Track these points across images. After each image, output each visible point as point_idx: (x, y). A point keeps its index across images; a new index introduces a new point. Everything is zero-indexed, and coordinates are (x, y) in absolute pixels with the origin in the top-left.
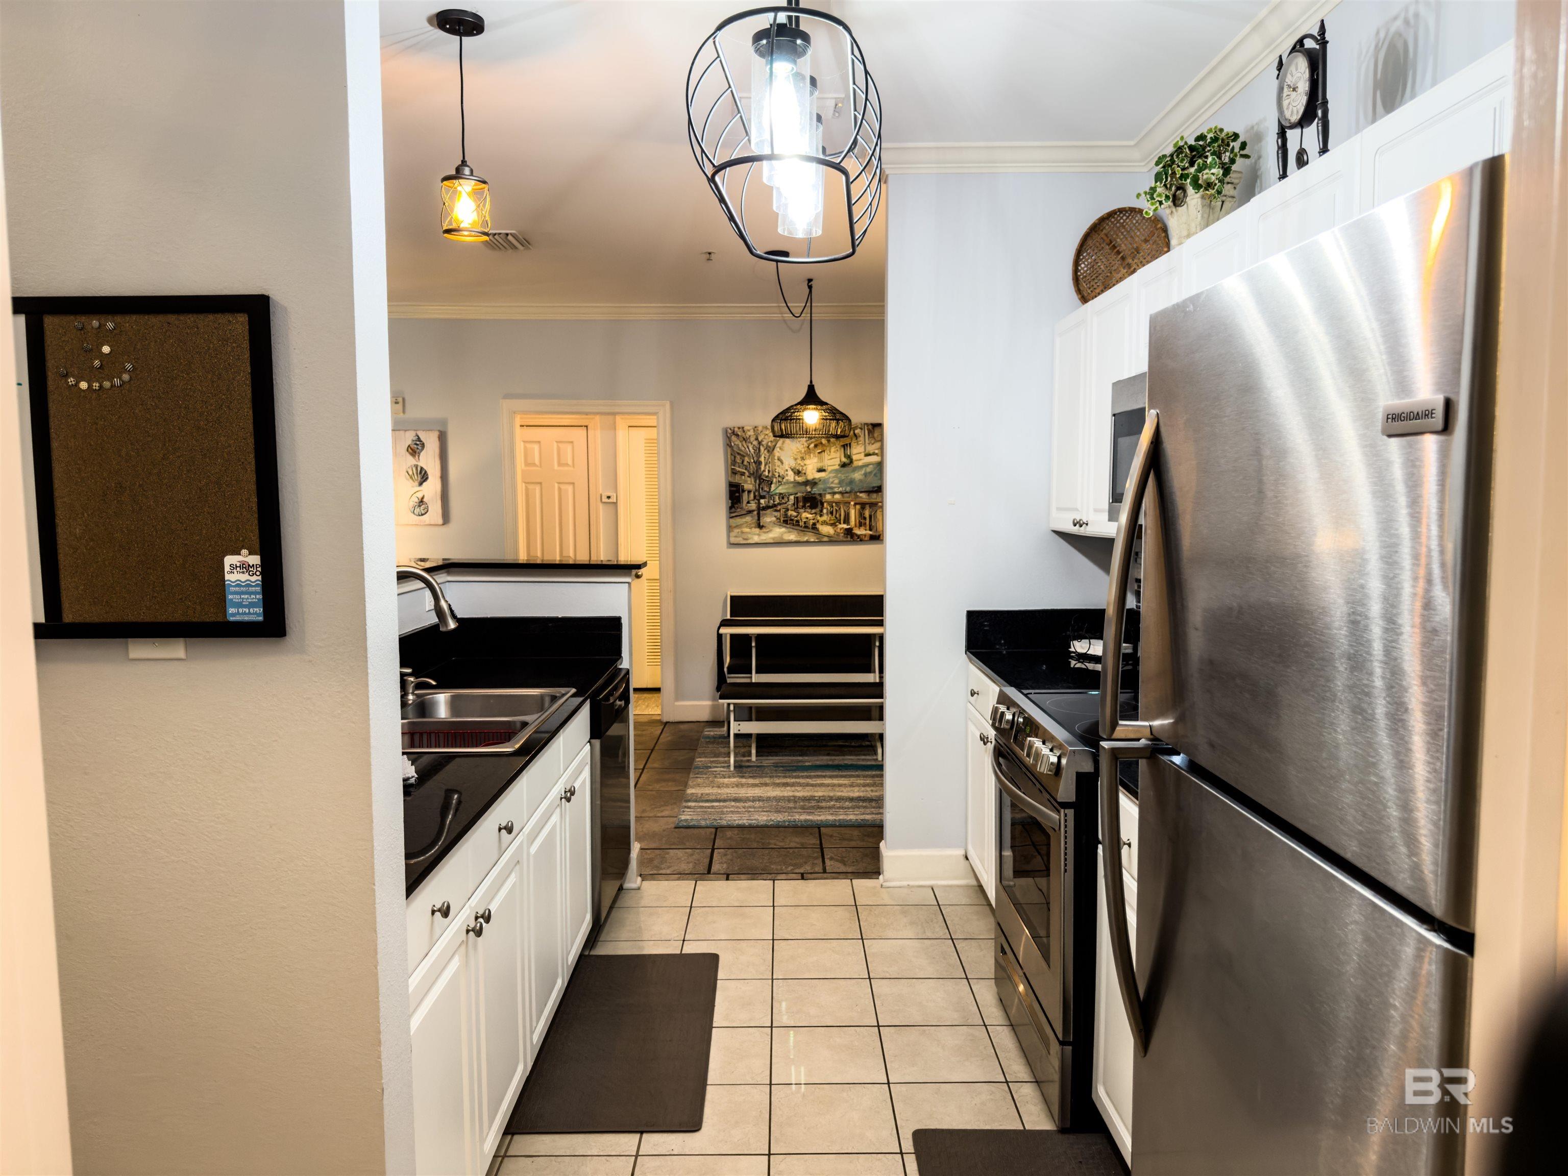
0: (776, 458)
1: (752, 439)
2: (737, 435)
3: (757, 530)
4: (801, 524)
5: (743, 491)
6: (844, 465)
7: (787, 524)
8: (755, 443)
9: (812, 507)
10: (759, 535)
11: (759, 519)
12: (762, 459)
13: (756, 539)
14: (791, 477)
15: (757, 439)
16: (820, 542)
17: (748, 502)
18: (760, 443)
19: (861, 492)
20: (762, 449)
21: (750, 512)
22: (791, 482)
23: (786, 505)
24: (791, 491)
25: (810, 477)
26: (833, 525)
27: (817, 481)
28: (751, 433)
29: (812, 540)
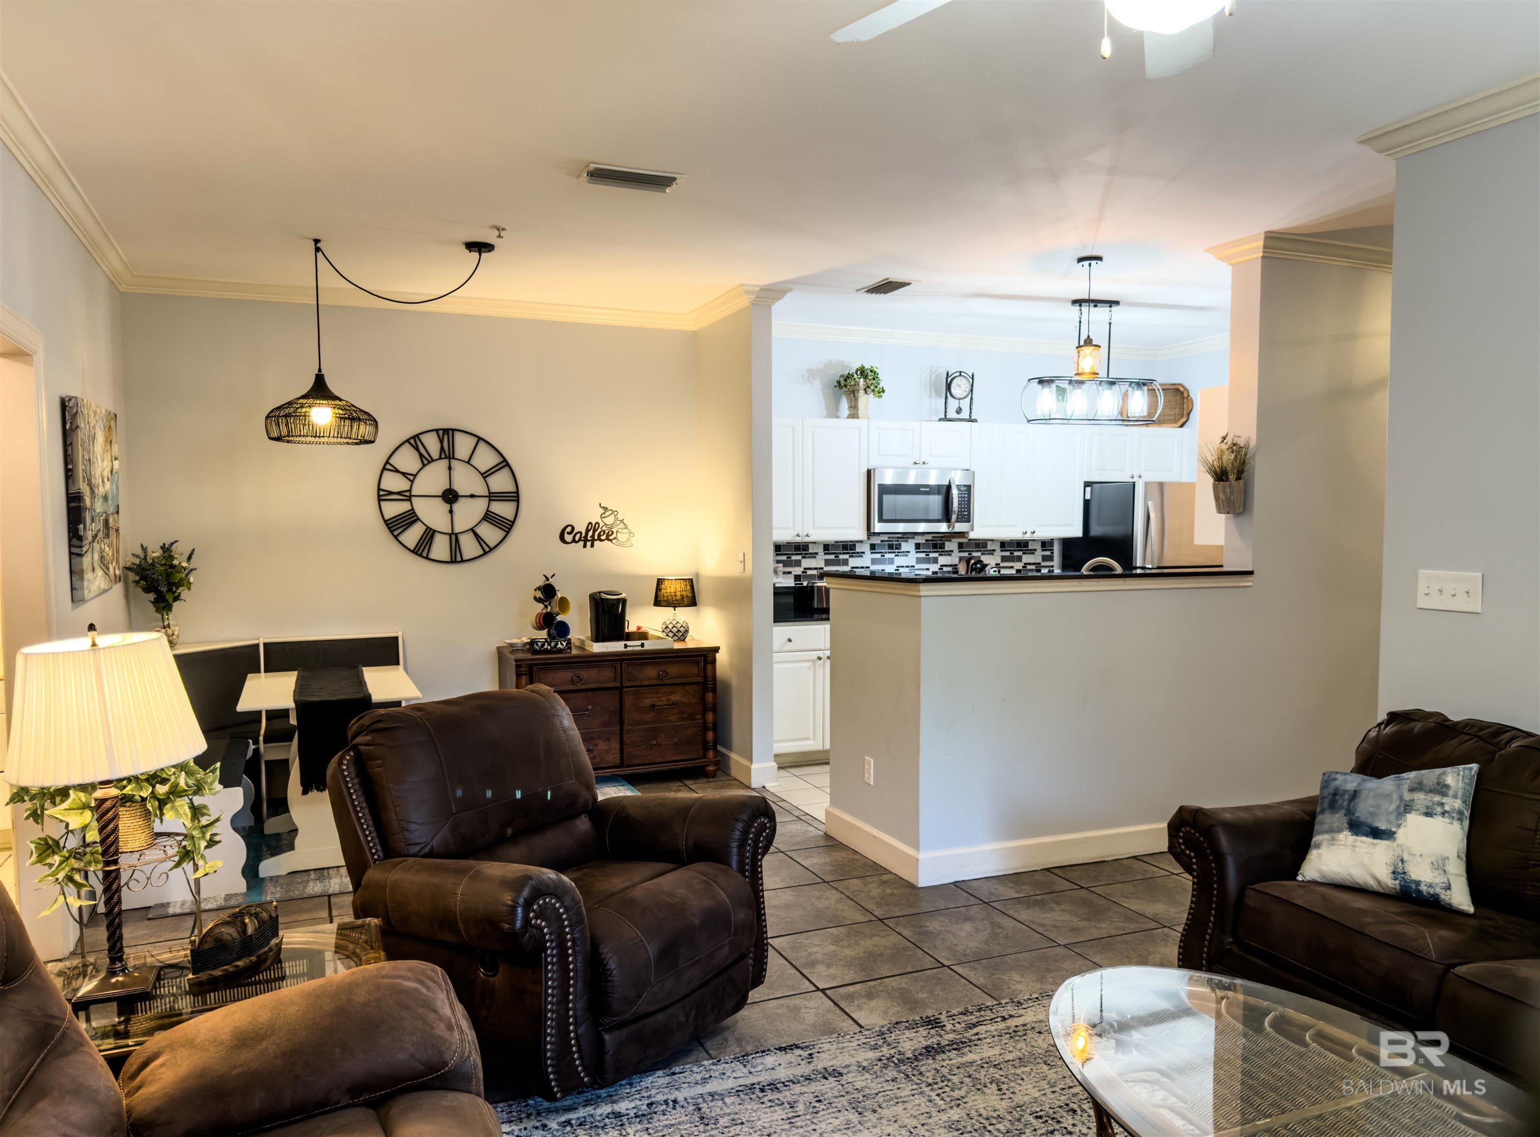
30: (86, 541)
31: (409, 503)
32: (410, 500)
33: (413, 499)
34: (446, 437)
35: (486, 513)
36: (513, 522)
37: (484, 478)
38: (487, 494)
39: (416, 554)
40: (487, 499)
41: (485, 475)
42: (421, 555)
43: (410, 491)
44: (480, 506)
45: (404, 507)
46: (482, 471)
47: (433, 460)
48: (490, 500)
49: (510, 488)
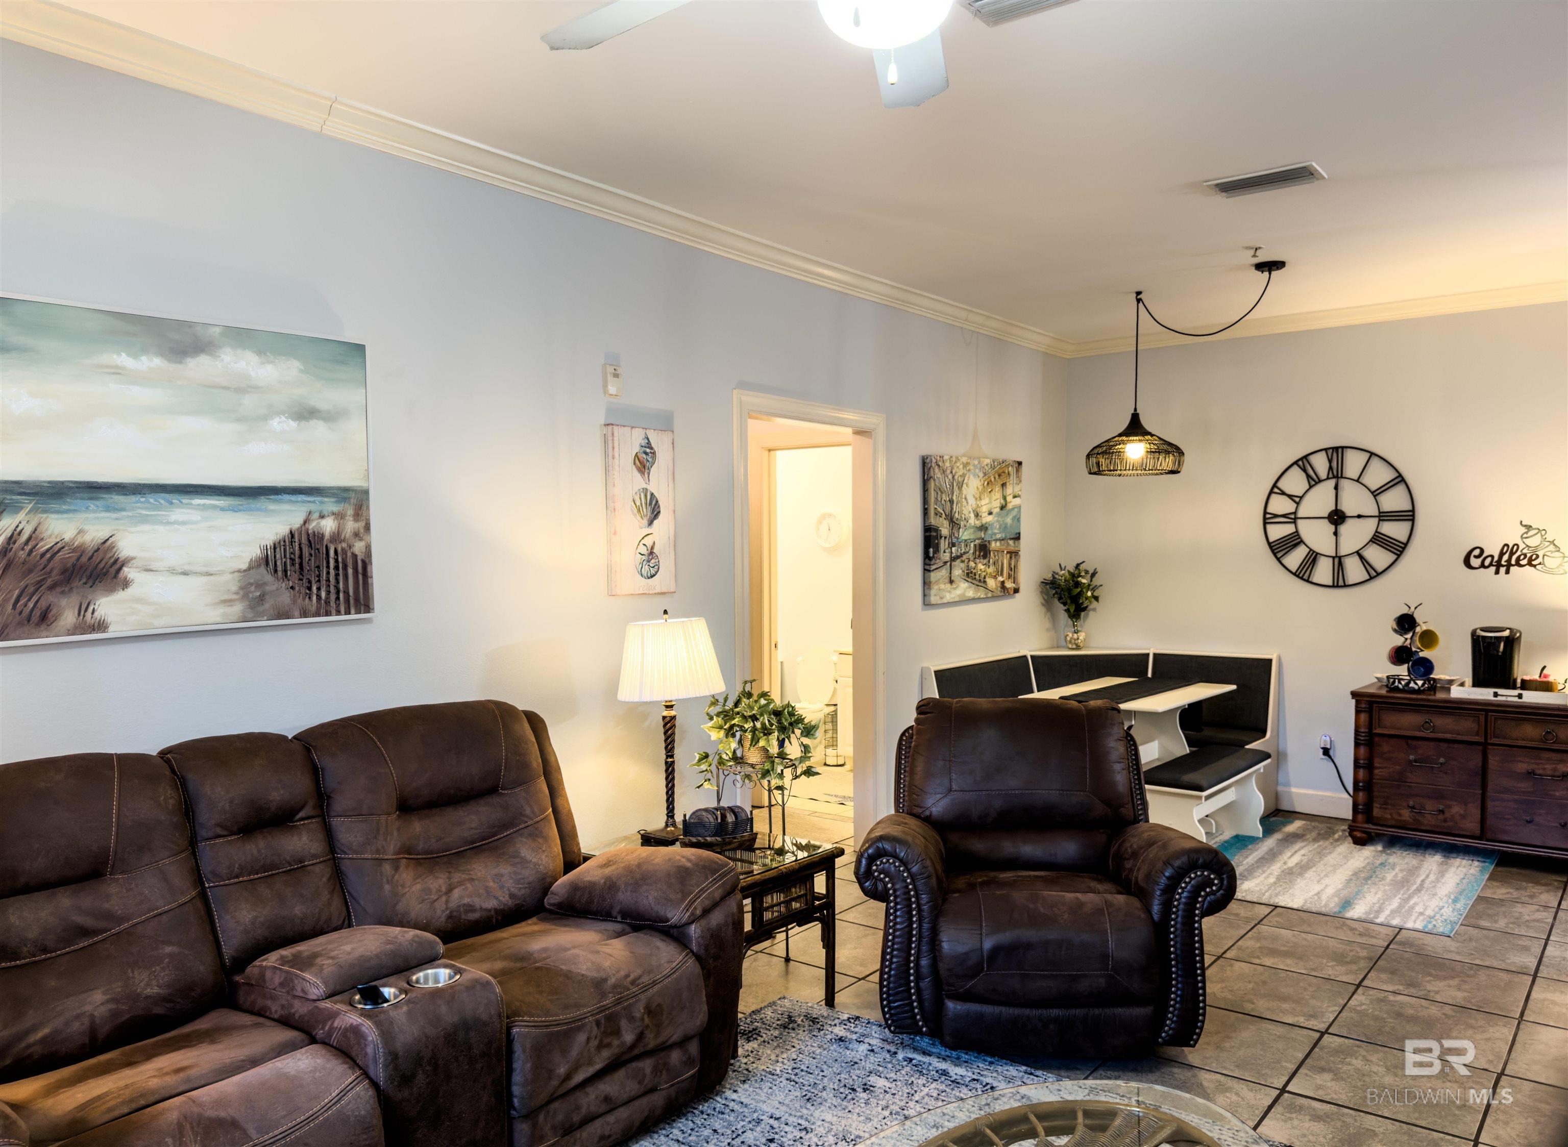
0: (963, 497)
1: (948, 472)
2: (939, 466)
3: (948, 585)
4: (977, 577)
5: (941, 537)
6: (1002, 508)
7: (968, 577)
8: (950, 476)
9: (985, 557)
10: (950, 592)
11: (950, 573)
12: (954, 498)
13: (948, 597)
14: (972, 521)
15: (951, 472)
16: (986, 599)
17: (944, 552)
18: (953, 477)
19: (1011, 539)
20: (955, 484)
21: (946, 563)
22: (973, 527)
23: (968, 555)
24: (972, 537)
25: (984, 521)
26: (995, 577)
27: (987, 525)
28: (948, 464)
29: (982, 596)
30: (938, 561)
31: (1293, 525)
32: (1295, 523)
33: (1299, 522)
34: (1335, 455)
35: (1374, 535)
36: (1406, 544)
37: (1375, 496)
38: (1377, 514)
39: (1298, 576)
40: (1377, 519)
41: (1375, 494)
42: (1302, 578)
43: (1295, 513)
44: (1368, 527)
45: (1289, 529)
46: (1373, 489)
47: (1320, 481)
48: (1380, 520)
49: (1406, 506)
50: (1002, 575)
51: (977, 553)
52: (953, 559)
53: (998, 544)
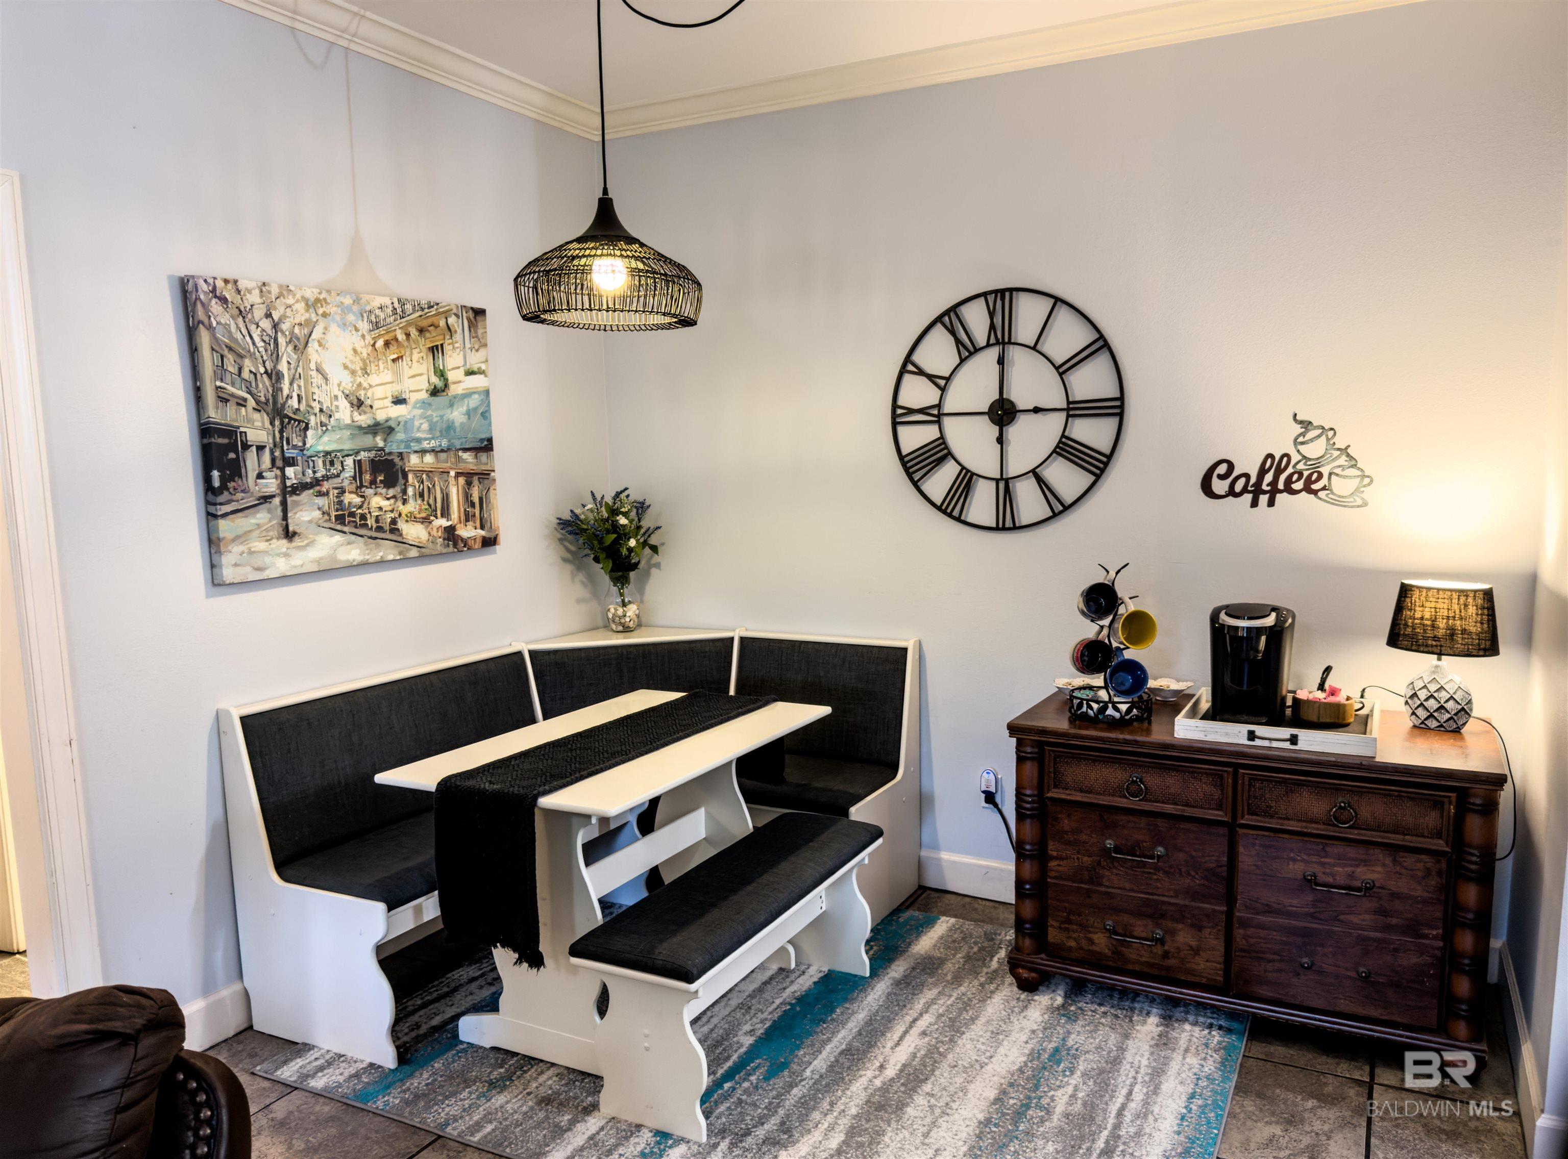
0: (313, 366)
1: (259, 313)
2: (224, 300)
3: (284, 542)
4: (371, 522)
5: (246, 447)
6: (435, 392)
7: (343, 524)
8: (266, 324)
9: (389, 483)
10: (286, 555)
11: (285, 517)
12: (283, 367)
13: (281, 566)
14: (344, 413)
15: (268, 315)
16: (404, 561)
17: (260, 476)
18: (275, 326)
19: (465, 450)
20: (282, 341)
21: (266, 499)
22: (347, 427)
23: (339, 480)
24: (347, 446)
25: (381, 416)
26: (426, 521)
27: (392, 424)
28: (254, 298)
29: (391, 557)
30: (240, 495)
31: (936, 427)
32: (939, 422)
33: (946, 421)
34: (999, 303)
35: (1060, 442)
36: (1110, 457)
37: (1061, 374)
38: (1065, 406)
39: (944, 512)
40: (1064, 415)
41: (1061, 370)
42: (950, 515)
43: (939, 406)
44: (1051, 427)
45: (928, 433)
46: (1057, 364)
47: (977, 350)
48: (1068, 416)
49: (1109, 390)
50: (446, 513)
51: (367, 477)
52: (288, 491)
53: (429, 459)
